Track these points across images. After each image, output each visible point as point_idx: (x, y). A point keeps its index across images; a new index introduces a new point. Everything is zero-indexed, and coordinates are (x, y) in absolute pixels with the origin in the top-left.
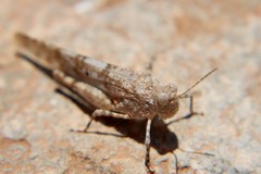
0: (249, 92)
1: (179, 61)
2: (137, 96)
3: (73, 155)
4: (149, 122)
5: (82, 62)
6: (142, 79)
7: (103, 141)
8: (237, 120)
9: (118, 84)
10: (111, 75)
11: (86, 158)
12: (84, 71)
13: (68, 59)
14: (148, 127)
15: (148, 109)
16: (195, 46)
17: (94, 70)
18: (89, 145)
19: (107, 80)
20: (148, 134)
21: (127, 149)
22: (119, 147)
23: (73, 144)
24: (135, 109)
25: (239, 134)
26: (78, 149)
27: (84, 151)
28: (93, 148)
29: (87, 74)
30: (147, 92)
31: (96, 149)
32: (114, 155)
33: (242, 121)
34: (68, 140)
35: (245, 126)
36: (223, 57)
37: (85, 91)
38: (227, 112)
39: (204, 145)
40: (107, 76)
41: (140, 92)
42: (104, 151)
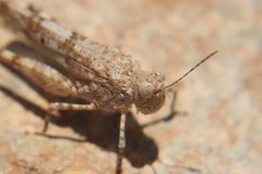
0: (247, 84)
1: (155, 39)
2: (111, 82)
3: (15, 164)
4: (123, 117)
5: (38, 25)
6: (119, 60)
7: (55, 147)
8: (230, 122)
9: (87, 63)
10: (77, 48)
11: (32, 169)
12: (39, 36)
13: (18, 17)
14: (122, 125)
15: (123, 100)
16: (176, 19)
17: (54, 39)
18: (35, 151)
19: (71, 54)
20: (122, 134)
21: (85, 158)
22: (76, 155)
23: (14, 148)
24: (105, 98)
25: (233, 140)
26: (21, 156)
27: (30, 159)
28: (41, 156)
29: (43, 41)
30: (125, 78)
31: (45, 157)
32: (68, 167)
33: (237, 123)
34: (7, 143)
35: (242, 130)
36: (213, 35)
37: (33, 70)
38: (218, 112)
39: (188, 156)
40: (71, 50)
41: (116, 77)
42: (55, 159)
